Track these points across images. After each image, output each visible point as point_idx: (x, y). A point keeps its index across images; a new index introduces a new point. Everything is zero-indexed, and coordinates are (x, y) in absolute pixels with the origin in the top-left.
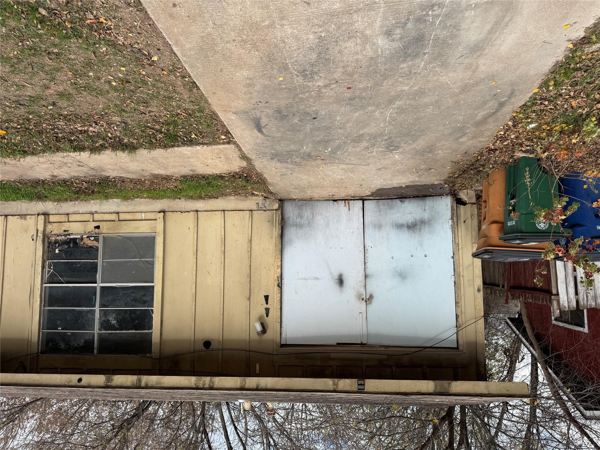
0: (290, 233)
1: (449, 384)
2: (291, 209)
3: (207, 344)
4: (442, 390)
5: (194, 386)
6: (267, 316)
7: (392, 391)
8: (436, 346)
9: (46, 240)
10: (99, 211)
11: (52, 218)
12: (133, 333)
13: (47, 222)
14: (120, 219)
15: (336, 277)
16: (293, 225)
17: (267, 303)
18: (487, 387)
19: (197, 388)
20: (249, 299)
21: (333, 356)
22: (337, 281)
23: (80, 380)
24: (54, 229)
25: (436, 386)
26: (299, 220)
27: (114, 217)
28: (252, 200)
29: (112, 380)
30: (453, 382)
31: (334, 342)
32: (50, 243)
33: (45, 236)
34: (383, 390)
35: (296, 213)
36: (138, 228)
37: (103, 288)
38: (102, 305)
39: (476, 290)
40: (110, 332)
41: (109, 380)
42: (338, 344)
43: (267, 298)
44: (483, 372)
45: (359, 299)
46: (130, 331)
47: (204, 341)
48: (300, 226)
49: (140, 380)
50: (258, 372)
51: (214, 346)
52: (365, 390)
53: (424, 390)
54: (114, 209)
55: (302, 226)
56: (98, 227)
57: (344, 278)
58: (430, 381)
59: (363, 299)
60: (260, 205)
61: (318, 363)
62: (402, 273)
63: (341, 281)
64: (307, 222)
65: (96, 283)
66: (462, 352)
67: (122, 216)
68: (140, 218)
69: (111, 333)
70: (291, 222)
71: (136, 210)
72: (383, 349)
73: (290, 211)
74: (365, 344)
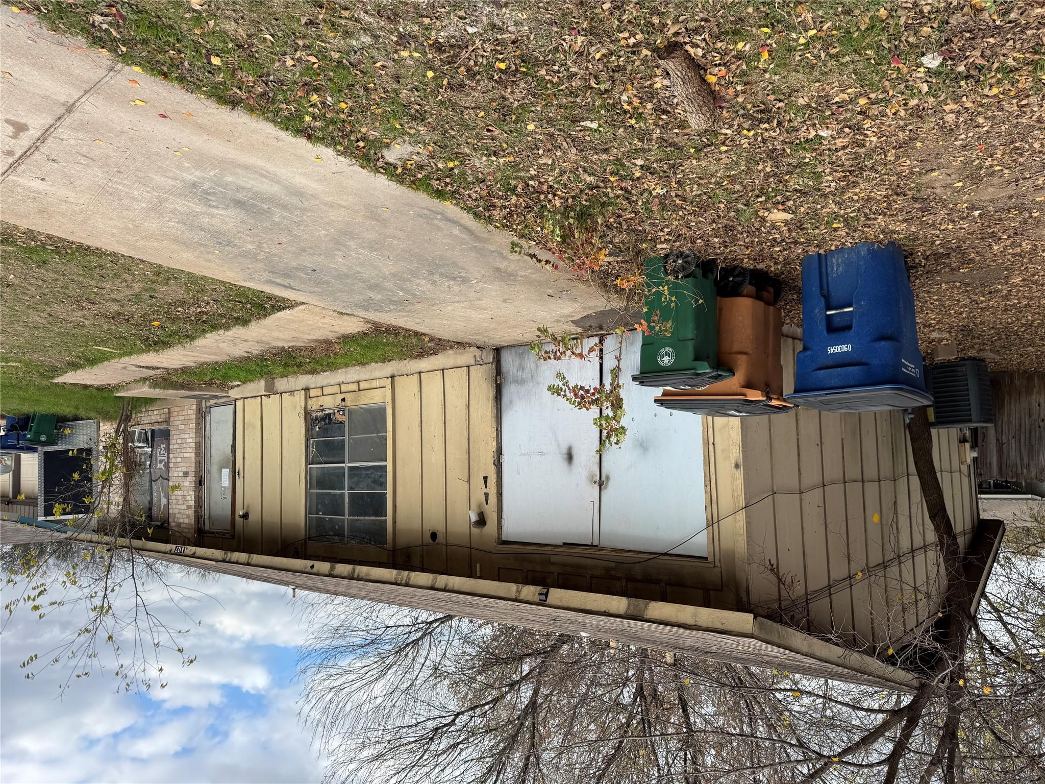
0: (509, 392)
1: (647, 604)
2: (510, 359)
3: (434, 536)
4: (635, 613)
5: (394, 581)
6: (487, 503)
7: (576, 607)
8: (671, 552)
9: (309, 416)
10: (345, 382)
11: (313, 393)
12: (373, 520)
13: (307, 398)
14: (361, 388)
15: (565, 451)
16: (513, 382)
17: (486, 487)
18: (695, 615)
19: (396, 584)
20: (469, 481)
21: (554, 559)
22: (565, 456)
23: (312, 567)
24: (314, 404)
25: (629, 605)
26: (520, 373)
27: (354, 387)
28: (469, 352)
29: (335, 568)
30: (652, 602)
31: (560, 542)
32: (312, 420)
33: (307, 413)
34: (566, 604)
35: (517, 364)
36: (373, 398)
37: (351, 468)
38: (351, 488)
39: (733, 465)
40: (356, 518)
41: (332, 568)
42: (564, 544)
43: (485, 479)
44: (745, 599)
45: (591, 481)
46: (371, 518)
47: (431, 532)
48: (521, 382)
49: (354, 570)
50: (478, 574)
51: (440, 539)
52: (547, 602)
53: (613, 610)
54: (356, 378)
55: (524, 382)
56: (343, 400)
57: (574, 452)
58: (623, 598)
59: (595, 482)
60: (478, 359)
61: (538, 568)
62: (644, 442)
63: (570, 457)
64: (530, 375)
65: (344, 463)
66: (711, 565)
67: (363, 385)
68: (375, 386)
69: (357, 520)
70: (510, 377)
71: (371, 378)
72: (613, 553)
73: (509, 361)
74: (596, 546)
